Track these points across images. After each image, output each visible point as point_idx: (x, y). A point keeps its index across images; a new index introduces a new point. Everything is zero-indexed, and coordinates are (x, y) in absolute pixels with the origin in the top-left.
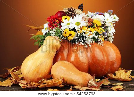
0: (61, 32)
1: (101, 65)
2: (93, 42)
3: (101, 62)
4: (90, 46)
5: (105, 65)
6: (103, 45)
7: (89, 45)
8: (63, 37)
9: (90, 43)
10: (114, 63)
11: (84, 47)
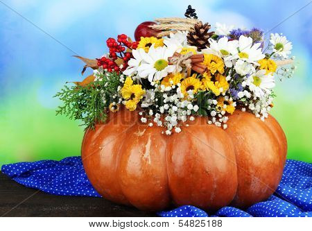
1: (202, 187)
2: (192, 118)
3: (200, 180)
4: (178, 130)
5: (215, 186)
6: (225, 126)
9: (179, 121)
10: (249, 179)
11: (161, 133)
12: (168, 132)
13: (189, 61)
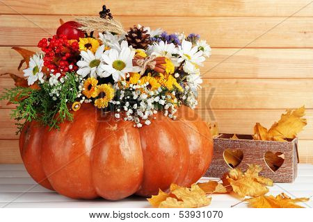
0: (78, 84)
1: (173, 168)
2: (155, 112)
4: (148, 123)
5: (181, 167)
6: (175, 117)
7: (145, 120)
8: (84, 98)
9: (149, 115)
10: (199, 160)
11: (133, 127)
12: (140, 125)
13: (155, 63)
